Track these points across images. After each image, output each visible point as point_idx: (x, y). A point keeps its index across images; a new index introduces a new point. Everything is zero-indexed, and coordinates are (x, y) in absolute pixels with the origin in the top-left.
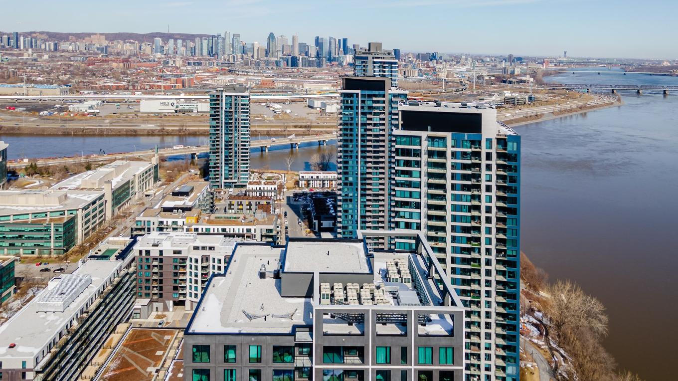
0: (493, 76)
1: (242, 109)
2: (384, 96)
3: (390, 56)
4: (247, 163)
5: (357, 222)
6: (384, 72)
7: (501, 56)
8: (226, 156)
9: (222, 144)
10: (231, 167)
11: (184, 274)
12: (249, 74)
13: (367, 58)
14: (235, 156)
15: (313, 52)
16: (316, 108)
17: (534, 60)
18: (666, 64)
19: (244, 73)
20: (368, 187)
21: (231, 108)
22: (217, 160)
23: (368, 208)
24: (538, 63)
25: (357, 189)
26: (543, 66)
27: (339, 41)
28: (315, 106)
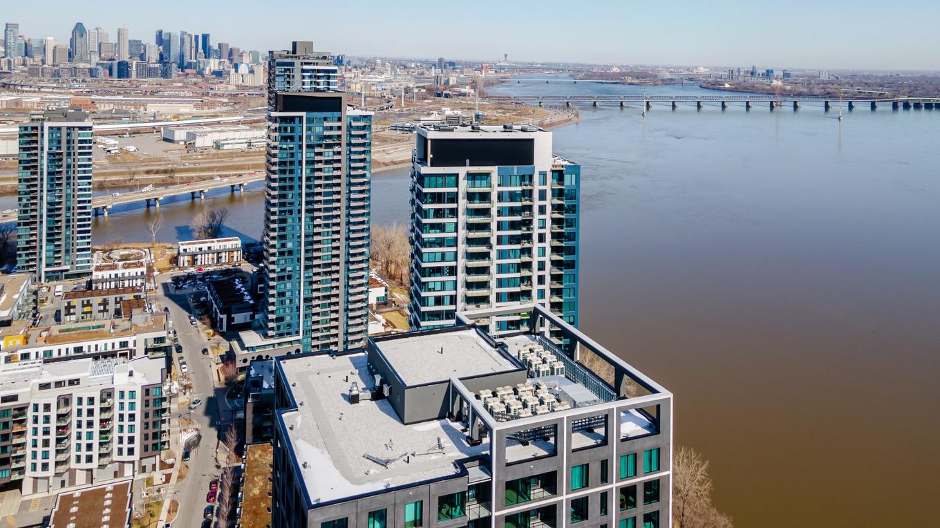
0: (423, 87)
1: (80, 148)
2: (340, 119)
3: (326, 61)
4: (89, 237)
5: (298, 308)
6: (318, 84)
7: (427, 60)
8: (49, 228)
9: (41, 208)
10: (59, 245)
11: (22, 434)
12: (42, 90)
13: (292, 64)
14: (67, 227)
15: (153, 54)
16: (178, 142)
17: (470, 65)
18: (615, 70)
19: (32, 89)
20: (316, 254)
21: (59, 148)
22: (32, 235)
23: (315, 286)
24: (476, 70)
25: (299, 260)
26: (482, 73)
27: (197, 37)
28: (176, 138)
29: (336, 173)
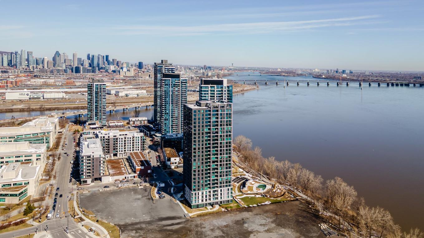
1: (103, 90)
2: (179, 80)
3: (172, 66)
4: (106, 115)
5: (170, 128)
8: (96, 112)
9: (94, 107)
10: (98, 117)
13: (162, 67)
14: (100, 112)
15: (87, 63)
16: (112, 94)
20: (174, 114)
21: (98, 90)
22: (91, 114)
23: (174, 122)
25: (170, 116)
29: (178, 94)
